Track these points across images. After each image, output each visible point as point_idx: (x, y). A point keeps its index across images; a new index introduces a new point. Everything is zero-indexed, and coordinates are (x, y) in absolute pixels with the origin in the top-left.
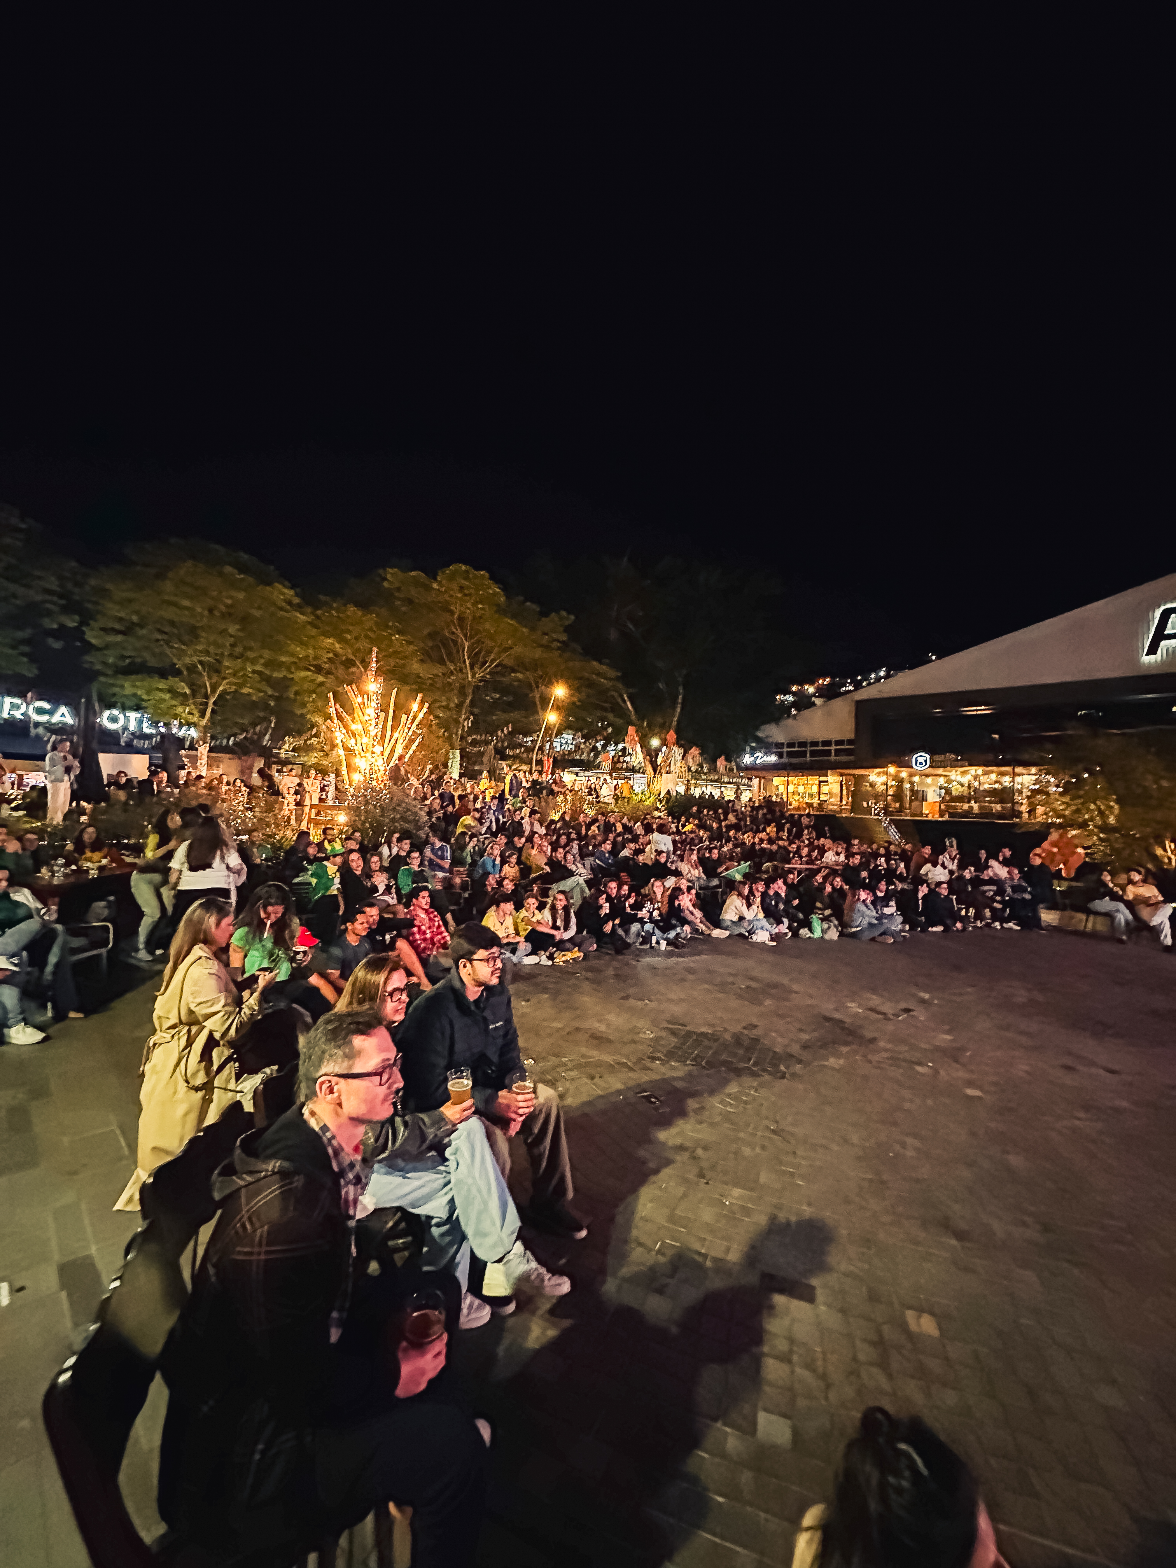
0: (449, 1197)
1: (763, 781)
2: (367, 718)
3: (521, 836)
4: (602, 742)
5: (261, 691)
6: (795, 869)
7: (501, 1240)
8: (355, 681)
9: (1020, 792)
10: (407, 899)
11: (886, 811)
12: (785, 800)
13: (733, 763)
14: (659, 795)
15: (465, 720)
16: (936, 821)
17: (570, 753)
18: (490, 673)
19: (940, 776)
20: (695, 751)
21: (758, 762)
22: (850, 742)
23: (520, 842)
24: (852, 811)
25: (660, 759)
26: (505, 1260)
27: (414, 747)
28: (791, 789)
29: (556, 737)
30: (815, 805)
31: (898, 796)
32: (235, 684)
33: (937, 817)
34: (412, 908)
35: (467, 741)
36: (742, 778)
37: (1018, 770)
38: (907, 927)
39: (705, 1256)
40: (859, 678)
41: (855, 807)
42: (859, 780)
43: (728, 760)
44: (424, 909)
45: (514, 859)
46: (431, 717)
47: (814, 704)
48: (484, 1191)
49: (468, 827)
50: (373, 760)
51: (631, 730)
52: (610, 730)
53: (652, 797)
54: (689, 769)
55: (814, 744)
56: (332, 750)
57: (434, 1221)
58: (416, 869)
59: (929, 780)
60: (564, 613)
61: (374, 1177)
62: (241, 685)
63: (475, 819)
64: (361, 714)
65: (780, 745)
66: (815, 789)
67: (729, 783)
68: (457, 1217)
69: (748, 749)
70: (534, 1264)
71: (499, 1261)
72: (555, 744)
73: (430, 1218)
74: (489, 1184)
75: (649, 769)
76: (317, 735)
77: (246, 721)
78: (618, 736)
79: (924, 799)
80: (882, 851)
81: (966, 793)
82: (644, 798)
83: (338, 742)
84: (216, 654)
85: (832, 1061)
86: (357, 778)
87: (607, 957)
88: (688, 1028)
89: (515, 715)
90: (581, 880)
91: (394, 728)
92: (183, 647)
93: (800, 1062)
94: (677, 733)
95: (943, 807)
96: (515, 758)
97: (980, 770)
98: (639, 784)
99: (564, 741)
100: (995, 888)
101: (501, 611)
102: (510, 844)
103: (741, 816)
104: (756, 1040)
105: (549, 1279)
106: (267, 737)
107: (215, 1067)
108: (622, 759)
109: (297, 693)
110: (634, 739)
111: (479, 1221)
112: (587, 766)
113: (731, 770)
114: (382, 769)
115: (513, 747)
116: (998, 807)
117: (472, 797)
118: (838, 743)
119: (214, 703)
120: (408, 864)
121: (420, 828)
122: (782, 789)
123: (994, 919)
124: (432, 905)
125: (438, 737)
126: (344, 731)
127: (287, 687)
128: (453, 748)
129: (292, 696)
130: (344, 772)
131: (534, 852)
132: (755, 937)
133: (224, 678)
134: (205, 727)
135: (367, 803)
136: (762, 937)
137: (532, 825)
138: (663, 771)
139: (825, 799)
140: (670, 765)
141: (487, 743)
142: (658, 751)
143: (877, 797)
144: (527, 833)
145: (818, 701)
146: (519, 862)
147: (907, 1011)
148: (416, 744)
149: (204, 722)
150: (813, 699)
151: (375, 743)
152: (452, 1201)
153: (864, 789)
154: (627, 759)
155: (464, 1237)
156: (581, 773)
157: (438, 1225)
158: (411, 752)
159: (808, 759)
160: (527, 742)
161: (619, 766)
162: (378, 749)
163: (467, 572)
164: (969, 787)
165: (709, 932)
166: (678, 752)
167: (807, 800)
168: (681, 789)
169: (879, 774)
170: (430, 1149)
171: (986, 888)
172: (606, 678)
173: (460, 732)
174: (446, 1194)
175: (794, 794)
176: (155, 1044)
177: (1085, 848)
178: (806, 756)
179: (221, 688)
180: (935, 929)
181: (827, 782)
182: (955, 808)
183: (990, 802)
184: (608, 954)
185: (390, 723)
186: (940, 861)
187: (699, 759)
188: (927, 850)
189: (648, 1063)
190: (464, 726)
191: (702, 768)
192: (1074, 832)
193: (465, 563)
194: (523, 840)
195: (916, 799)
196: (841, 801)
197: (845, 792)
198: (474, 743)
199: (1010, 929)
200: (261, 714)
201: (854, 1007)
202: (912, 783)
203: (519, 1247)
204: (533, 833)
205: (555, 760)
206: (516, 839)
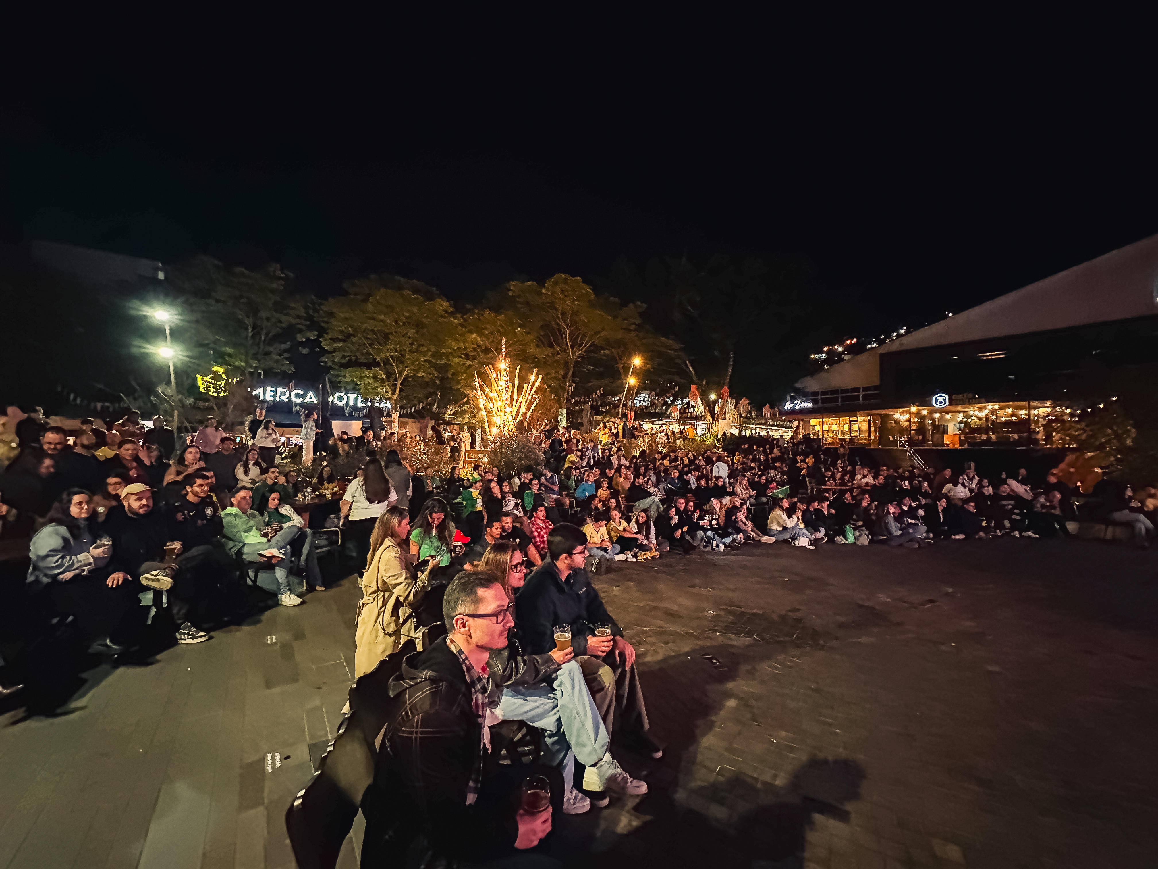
0: (557, 716)
1: (801, 423)
2: (500, 388)
3: (611, 469)
4: (671, 398)
5: (430, 374)
6: (830, 489)
7: (595, 750)
8: (492, 362)
9: (1037, 422)
10: (530, 514)
11: (910, 441)
12: (821, 436)
13: (776, 409)
14: (717, 436)
15: (569, 386)
16: (957, 450)
17: (647, 407)
18: (586, 351)
19: (960, 412)
20: (744, 401)
21: (797, 407)
22: (875, 388)
23: (611, 473)
24: (879, 444)
25: (716, 409)
26: (598, 765)
27: (533, 407)
28: (826, 428)
29: (636, 396)
30: (847, 440)
31: (921, 429)
32: (414, 370)
33: (957, 446)
34: (533, 519)
35: (571, 402)
36: (784, 421)
37: (1033, 404)
38: (931, 535)
39: (756, 779)
40: (882, 337)
41: (882, 439)
42: (885, 418)
43: (772, 407)
44: (541, 520)
45: (605, 484)
46: (545, 386)
47: (843, 359)
48: (582, 714)
49: (572, 462)
50: (505, 418)
51: (693, 387)
52: (677, 389)
53: (712, 438)
54: (741, 416)
55: (846, 391)
56: (478, 412)
57: (547, 733)
58: (536, 492)
59: (948, 416)
60: (639, 303)
61: (504, 698)
62: (418, 371)
63: (578, 456)
64: (496, 385)
65: (815, 394)
66: (846, 427)
67: (772, 426)
68: (564, 732)
69: (788, 398)
70: (619, 770)
71: (594, 765)
72: (635, 402)
73: (544, 730)
74: (585, 708)
75: (709, 417)
76: (467, 403)
77: (420, 395)
78: (683, 393)
79: (945, 431)
80: (907, 474)
81: (984, 426)
82: (705, 439)
83: (482, 406)
84: (401, 351)
85: (864, 639)
86: (495, 430)
87: (678, 556)
88: (742, 610)
89: (606, 381)
90: (657, 500)
91: (519, 394)
92: (381, 347)
93: (837, 638)
94: (729, 388)
95: (963, 438)
96: (607, 412)
97: (997, 406)
98: (701, 428)
99: (642, 399)
100: (1013, 502)
101: (592, 305)
102: (603, 474)
103: (783, 450)
104: (799, 620)
105: (631, 782)
106: (435, 406)
107: (401, 621)
108: (687, 410)
109: (453, 374)
110: (696, 395)
111: (578, 736)
112: (660, 416)
113: (775, 415)
114: (512, 423)
115: (604, 405)
116: (1016, 436)
117: (575, 441)
118: (865, 389)
119: (401, 384)
120: (530, 489)
121: (538, 464)
122: (818, 428)
123: (1013, 528)
124: (547, 517)
125: (550, 400)
126: (485, 398)
127: (447, 371)
128: (561, 407)
129: (450, 376)
130: (486, 427)
131: (621, 479)
132: (797, 543)
133: (406, 367)
134: (395, 400)
135: (501, 446)
136: (803, 541)
137: (619, 460)
138: (720, 418)
139: (856, 435)
140: (725, 414)
141: (585, 402)
142: (715, 402)
143: (903, 431)
144: (615, 466)
145: (846, 358)
146: (610, 487)
147: (932, 601)
148: (535, 405)
149: (395, 397)
150: (843, 356)
151: (506, 405)
152: (559, 720)
153: (889, 426)
154: (692, 410)
155: (569, 747)
156: (656, 422)
157: (550, 736)
158: (531, 411)
159: (840, 403)
160: (615, 401)
161: (685, 415)
162: (508, 410)
163: (566, 279)
164: (987, 419)
165: (758, 538)
166: (731, 403)
167: (839, 436)
168: (735, 432)
169: (902, 413)
170: (543, 681)
171: (1004, 503)
172: (673, 350)
173: (565, 396)
174: (555, 714)
175: (828, 431)
176: (363, 604)
177: (1102, 468)
178: (837, 401)
179: (405, 373)
180: (957, 537)
181: (857, 421)
182: (975, 438)
183: (1008, 432)
184: (677, 554)
185: (516, 391)
186: (960, 481)
187: (748, 408)
188: (948, 472)
189: (710, 634)
190: (568, 392)
191: (751, 414)
192: (1090, 454)
193: (564, 273)
194: (613, 471)
195: (938, 431)
196: (870, 436)
197: (873, 429)
198: (576, 403)
199: (1030, 537)
200: (431, 391)
201: (883, 598)
202: (933, 420)
203: (608, 757)
204: (620, 466)
205: (636, 413)
206: (607, 471)
